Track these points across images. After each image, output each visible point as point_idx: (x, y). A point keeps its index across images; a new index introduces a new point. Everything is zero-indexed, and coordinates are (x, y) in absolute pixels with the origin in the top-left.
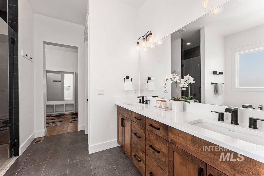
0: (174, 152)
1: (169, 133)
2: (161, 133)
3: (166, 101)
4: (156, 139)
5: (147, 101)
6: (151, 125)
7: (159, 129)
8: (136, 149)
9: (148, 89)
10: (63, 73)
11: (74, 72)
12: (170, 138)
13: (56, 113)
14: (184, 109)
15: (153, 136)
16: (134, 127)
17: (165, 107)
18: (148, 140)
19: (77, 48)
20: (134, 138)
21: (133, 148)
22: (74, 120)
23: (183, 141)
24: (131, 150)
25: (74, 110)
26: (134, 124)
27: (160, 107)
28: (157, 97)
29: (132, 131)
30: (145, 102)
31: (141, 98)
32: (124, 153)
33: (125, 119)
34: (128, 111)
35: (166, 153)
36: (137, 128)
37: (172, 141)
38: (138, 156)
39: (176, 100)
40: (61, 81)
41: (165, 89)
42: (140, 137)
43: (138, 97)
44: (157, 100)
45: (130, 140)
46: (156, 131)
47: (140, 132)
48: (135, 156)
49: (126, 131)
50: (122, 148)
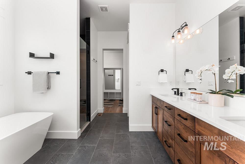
0: (200, 143)
1: (196, 124)
2: (188, 123)
3: (201, 94)
4: (184, 129)
5: (181, 93)
6: (179, 115)
7: (186, 119)
8: (167, 136)
9: (185, 81)
10: (114, 69)
11: (121, 68)
12: (197, 129)
13: (110, 98)
14: (226, 104)
15: (181, 126)
16: (165, 116)
17: (200, 100)
18: (177, 129)
19: (122, 50)
20: (165, 125)
21: (164, 134)
22: (121, 104)
23: (210, 134)
24: (163, 136)
25: (121, 97)
26: (165, 113)
27: (194, 100)
28: (195, 89)
29: (163, 119)
30: (180, 94)
31: (176, 90)
32: (157, 138)
33: (158, 108)
34: (160, 100)
35: (193, 144)
36: (167, 116)
37: (198, 132)
38: (168, 142)
39: (215, 93)
40: (113, 75)
41: (200, 81)
42: (170, 125)
43: (173, 89)
44: (191, 93)
45: (162, 127)
46: (184, 121)
47: (170, 120)
48: (165, 141)
49: (159, 118)
50: (156, 133)
